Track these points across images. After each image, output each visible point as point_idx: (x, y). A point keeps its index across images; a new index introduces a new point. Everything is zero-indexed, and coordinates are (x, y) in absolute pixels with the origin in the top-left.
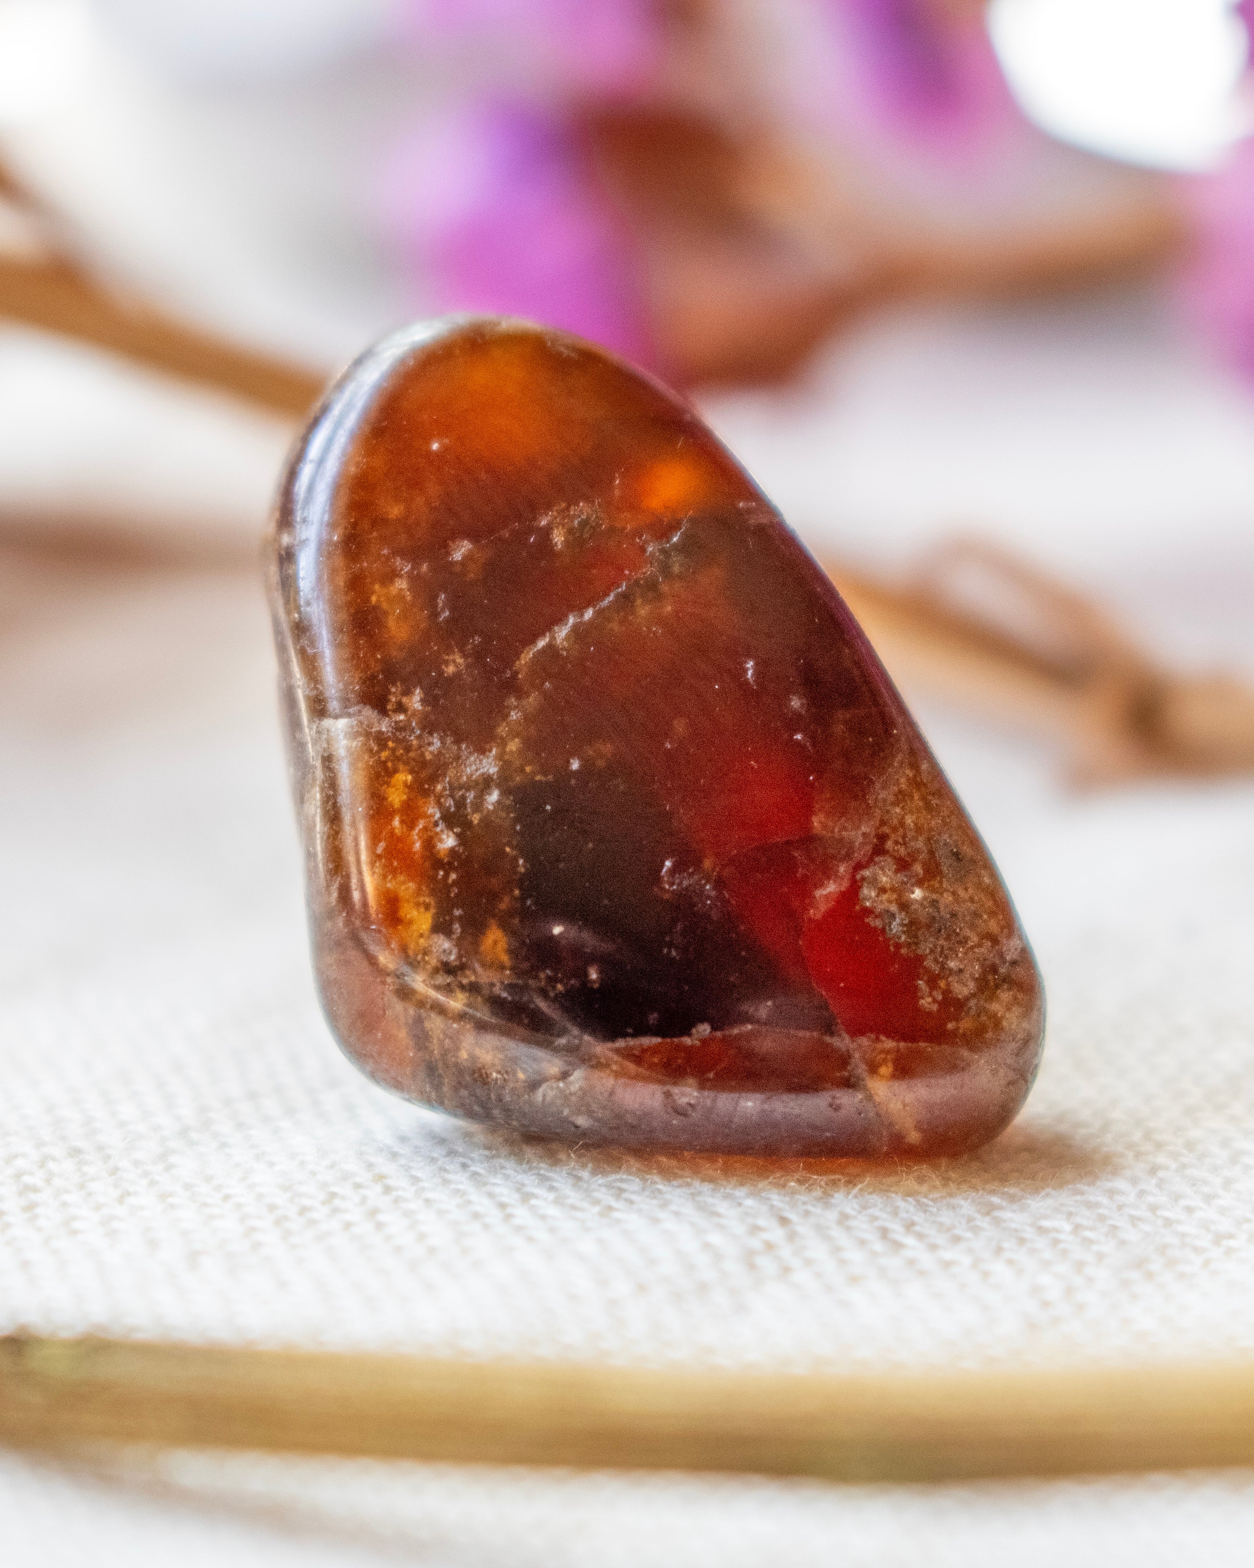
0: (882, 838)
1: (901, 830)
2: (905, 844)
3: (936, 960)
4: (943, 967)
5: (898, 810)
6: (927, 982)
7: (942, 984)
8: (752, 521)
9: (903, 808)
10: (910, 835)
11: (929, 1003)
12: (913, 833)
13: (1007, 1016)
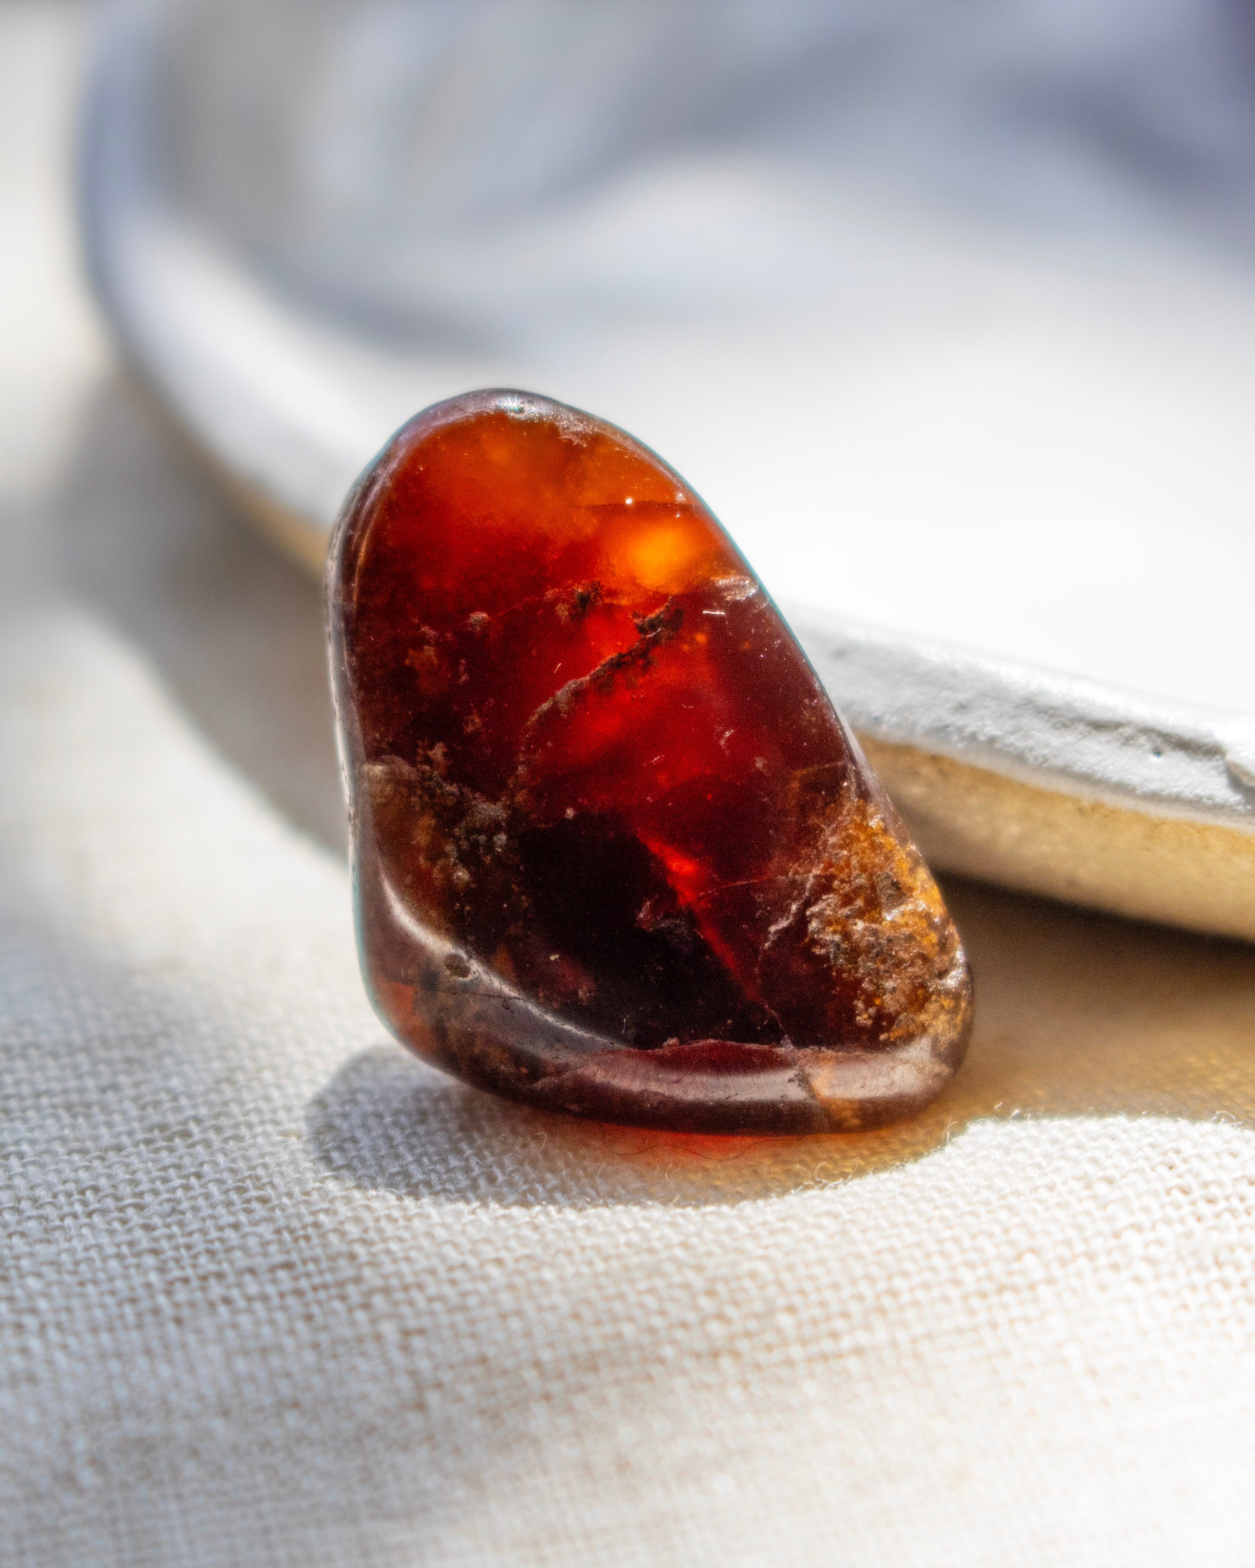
0: (831, 878)
1: (847, 870)
2: (850, 882)
3: (871, 981)
4: (878, 987)
5: (845, 852)
6: (864, 1002)
7: (878, 1002)
8: (728, 598)
9: (850, 850)
10: (855, 873)
11: (865, 1019)
12: (858, 872)
13: (934, 1023)
